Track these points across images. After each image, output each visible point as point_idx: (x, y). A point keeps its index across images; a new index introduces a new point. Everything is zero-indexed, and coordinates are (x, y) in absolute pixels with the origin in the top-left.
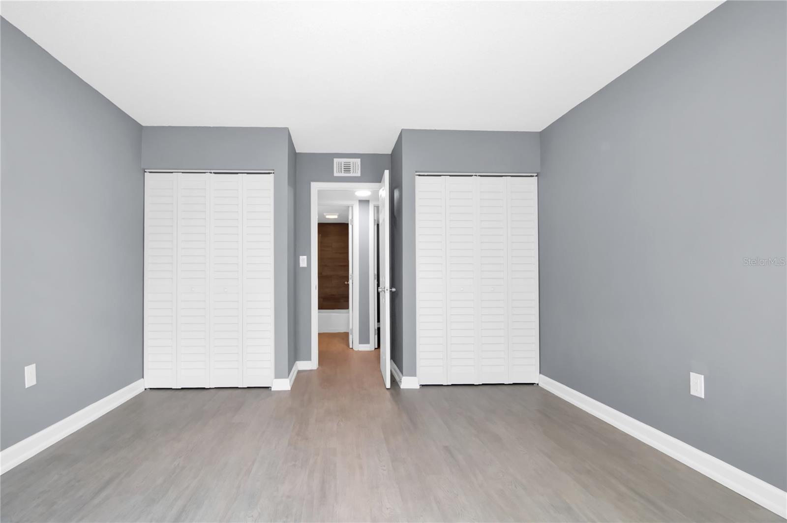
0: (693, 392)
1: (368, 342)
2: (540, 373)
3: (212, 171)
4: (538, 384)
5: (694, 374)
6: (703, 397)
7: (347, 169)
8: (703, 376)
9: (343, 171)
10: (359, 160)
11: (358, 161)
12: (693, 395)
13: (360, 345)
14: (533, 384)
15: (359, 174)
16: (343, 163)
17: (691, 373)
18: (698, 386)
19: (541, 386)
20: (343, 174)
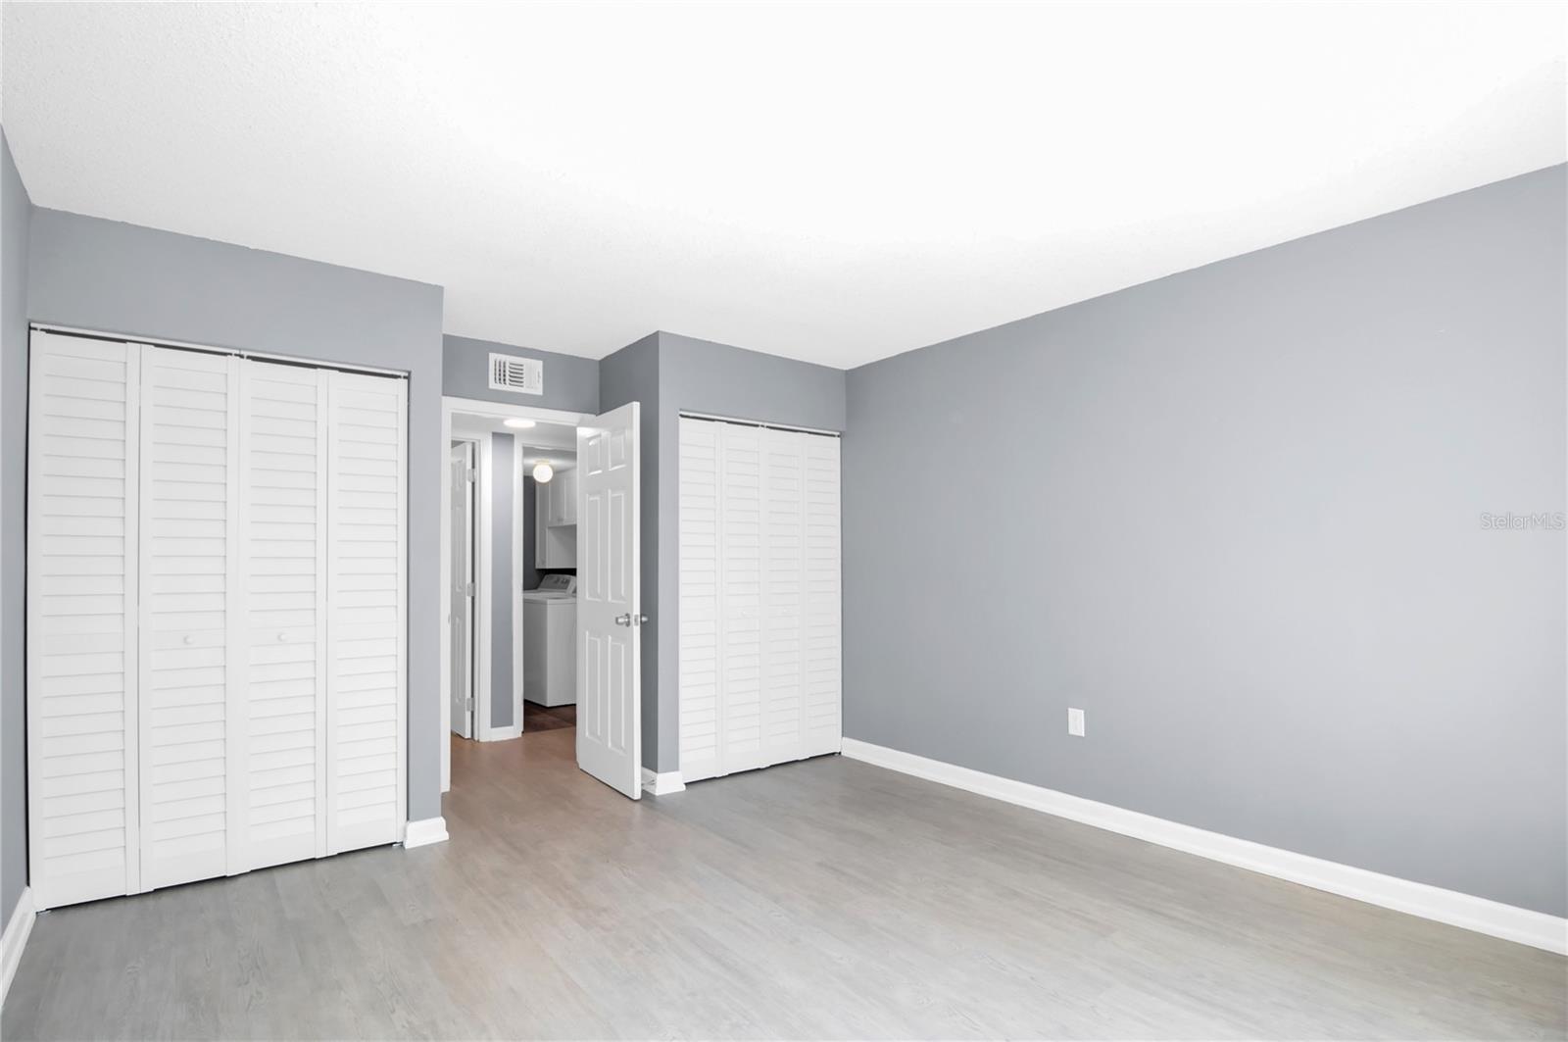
0: (1072, 731)
1: (510, 723)
2: (843, 736)
3: (246, 353)
4: (840, 753)
5: (1073, 710)
6: (1083, 735)
7: (517, 377)
8: (1083, 712)
9: (507, 382)
10: (540, 363)
11: (538, 365)
12: (1073, 736)
13: (494, 729)
14: (833, 754)
15: (539, 391)
16: (507, 365)
17: (1070, 709)
18: (1077, 723)
19: (846, 755)
20: (507, 388)
